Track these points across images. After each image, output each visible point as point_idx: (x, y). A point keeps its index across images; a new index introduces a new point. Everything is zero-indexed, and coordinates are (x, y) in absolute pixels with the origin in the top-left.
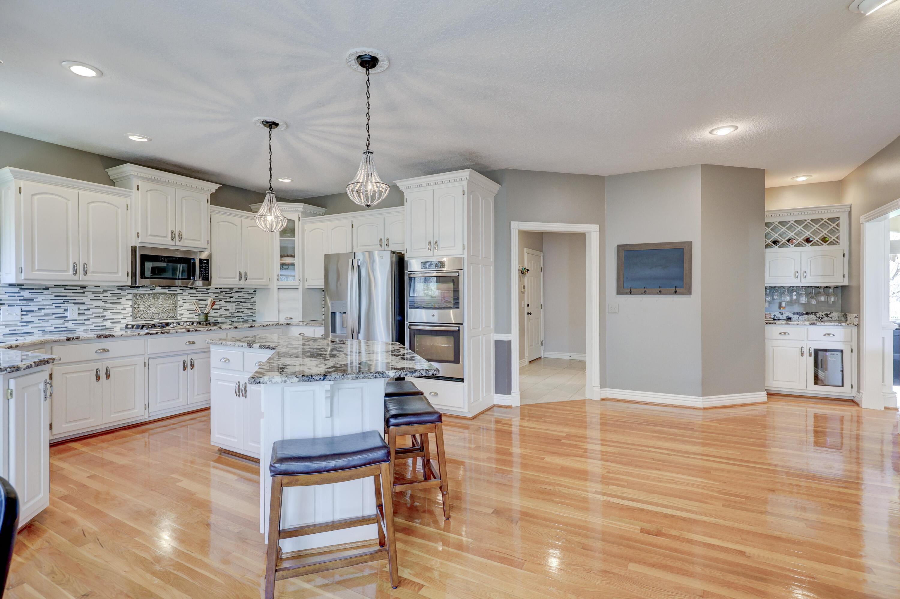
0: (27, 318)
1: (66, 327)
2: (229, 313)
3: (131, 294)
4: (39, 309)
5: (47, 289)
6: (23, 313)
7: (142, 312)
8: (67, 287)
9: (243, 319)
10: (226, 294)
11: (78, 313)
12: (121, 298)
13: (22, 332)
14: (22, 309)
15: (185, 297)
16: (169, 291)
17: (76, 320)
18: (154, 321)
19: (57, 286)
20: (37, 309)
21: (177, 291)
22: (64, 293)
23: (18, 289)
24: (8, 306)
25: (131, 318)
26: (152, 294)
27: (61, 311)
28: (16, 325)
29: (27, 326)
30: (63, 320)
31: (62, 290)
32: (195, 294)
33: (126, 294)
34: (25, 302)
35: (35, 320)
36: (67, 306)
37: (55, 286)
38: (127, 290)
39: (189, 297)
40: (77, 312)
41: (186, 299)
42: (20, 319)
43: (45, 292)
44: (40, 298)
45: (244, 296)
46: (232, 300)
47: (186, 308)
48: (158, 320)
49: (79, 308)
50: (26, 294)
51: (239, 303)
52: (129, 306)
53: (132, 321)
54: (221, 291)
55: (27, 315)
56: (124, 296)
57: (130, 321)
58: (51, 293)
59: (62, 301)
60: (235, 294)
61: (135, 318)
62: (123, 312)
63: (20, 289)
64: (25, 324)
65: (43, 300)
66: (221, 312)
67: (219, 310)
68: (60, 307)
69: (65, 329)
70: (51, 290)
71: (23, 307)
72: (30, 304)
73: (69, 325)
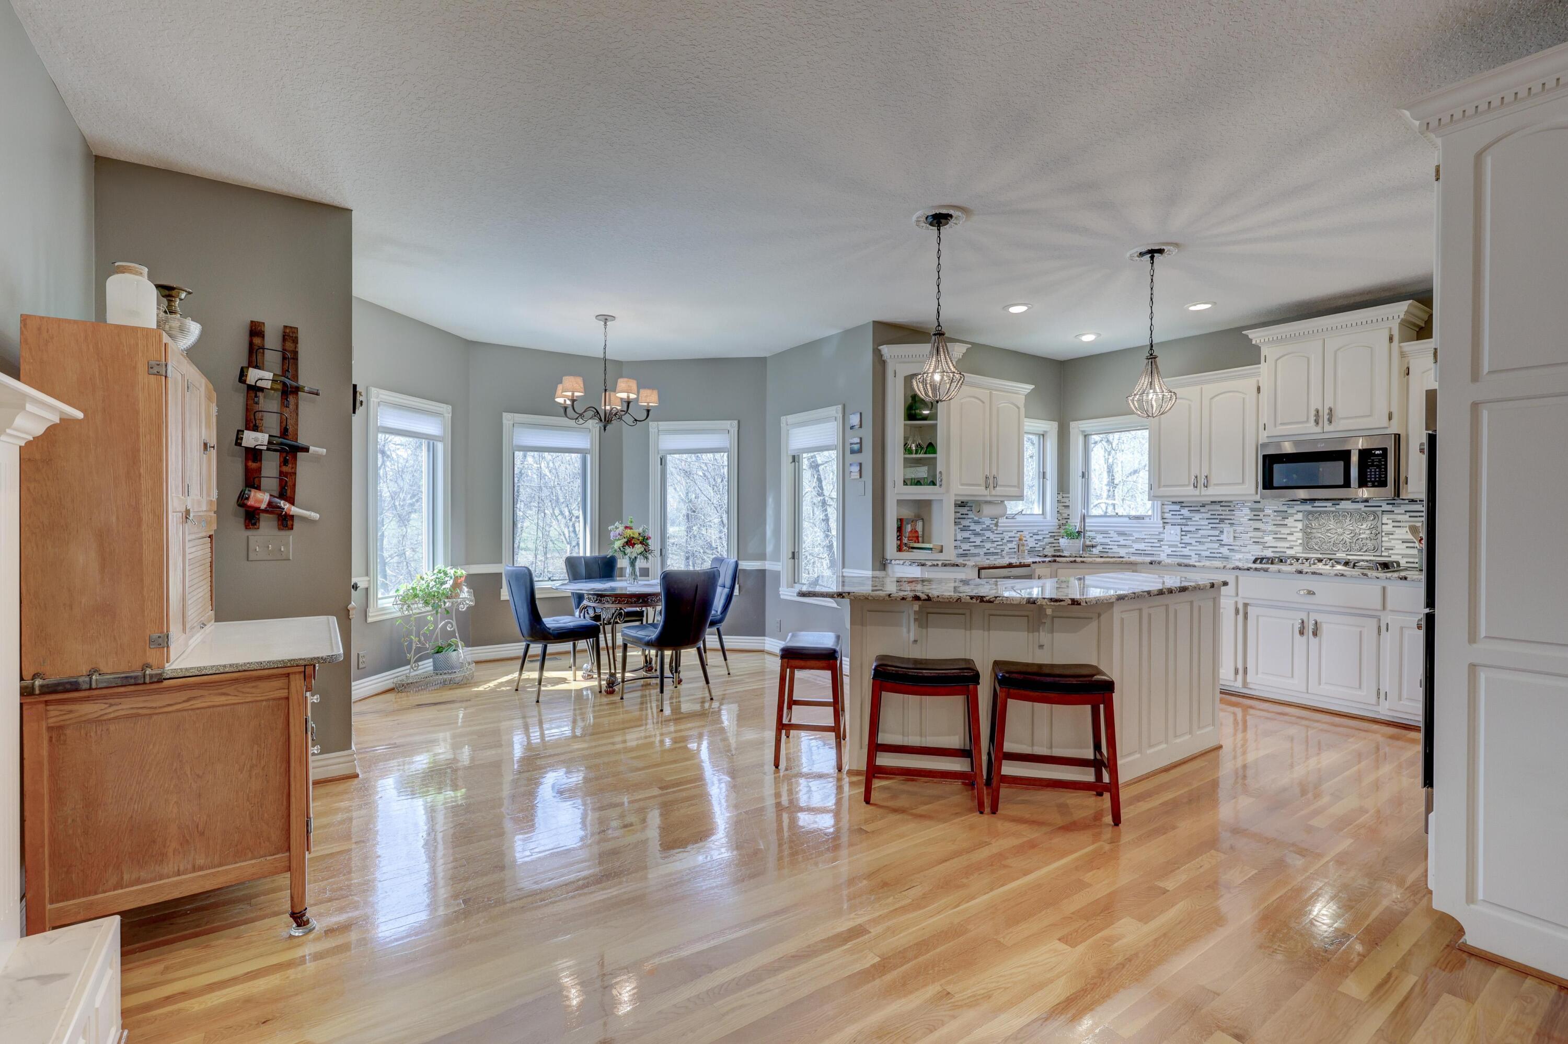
0: (1187, 539)
1: (1221, 553)
3: (1301, 512)
5: (1203, 506)
6: (1183, 533)
7: (1317, 540)
8: (1223, 504)
11: (1235, 537)
12: (1288, 518)
13: (1182, 554)
14: (1182, 529)
15: (1399, 518)
16: (1365, 506)
17: (1231, 545)
18: (1337, 554)
19: (1214, 503)
20: (1195, 530)
21: (1381, 506)
22: (1220, 511)
23: (1179, 507)
24: (1171, 525)
25: (1299, 549)
26: (1333, 512)
27: (1217, 533)
28: (1176, 546)
29: (1185, 547)
30: (1218, 544)
31: (1218, 507)
33: (1295, 512)
34: (1184, 521)
35: (1193, 541)
36: (1222, 528)
37: (1212, 502)
38: (1295, 507)
39: (1406, 517)
40: (1232, 534)
41: (1400, 522)
42: (1179, 540)
43: (1202, 510)
44: (1197, 517)
47: (1401, 537)
48: (1344, 555)
49: (1235, 530)
50: (1185, 512)
52: (1298, 530)
53: (1303, 553)
55: (1186, 535)
56: (1292, 515)
57: (1299, 552)
58: (1207, 511)
59: (1218, 521)
61: (1306, 546)
62: (1290, 538)
63: (1181, 507)
64: (1183, 545)
65: (1200, 519)
68: (1216, 528)
69: (1221, 555)
70: (1208, 507)
71: (1183, 527)
72: (1189, 523)
73: (1224, 550)
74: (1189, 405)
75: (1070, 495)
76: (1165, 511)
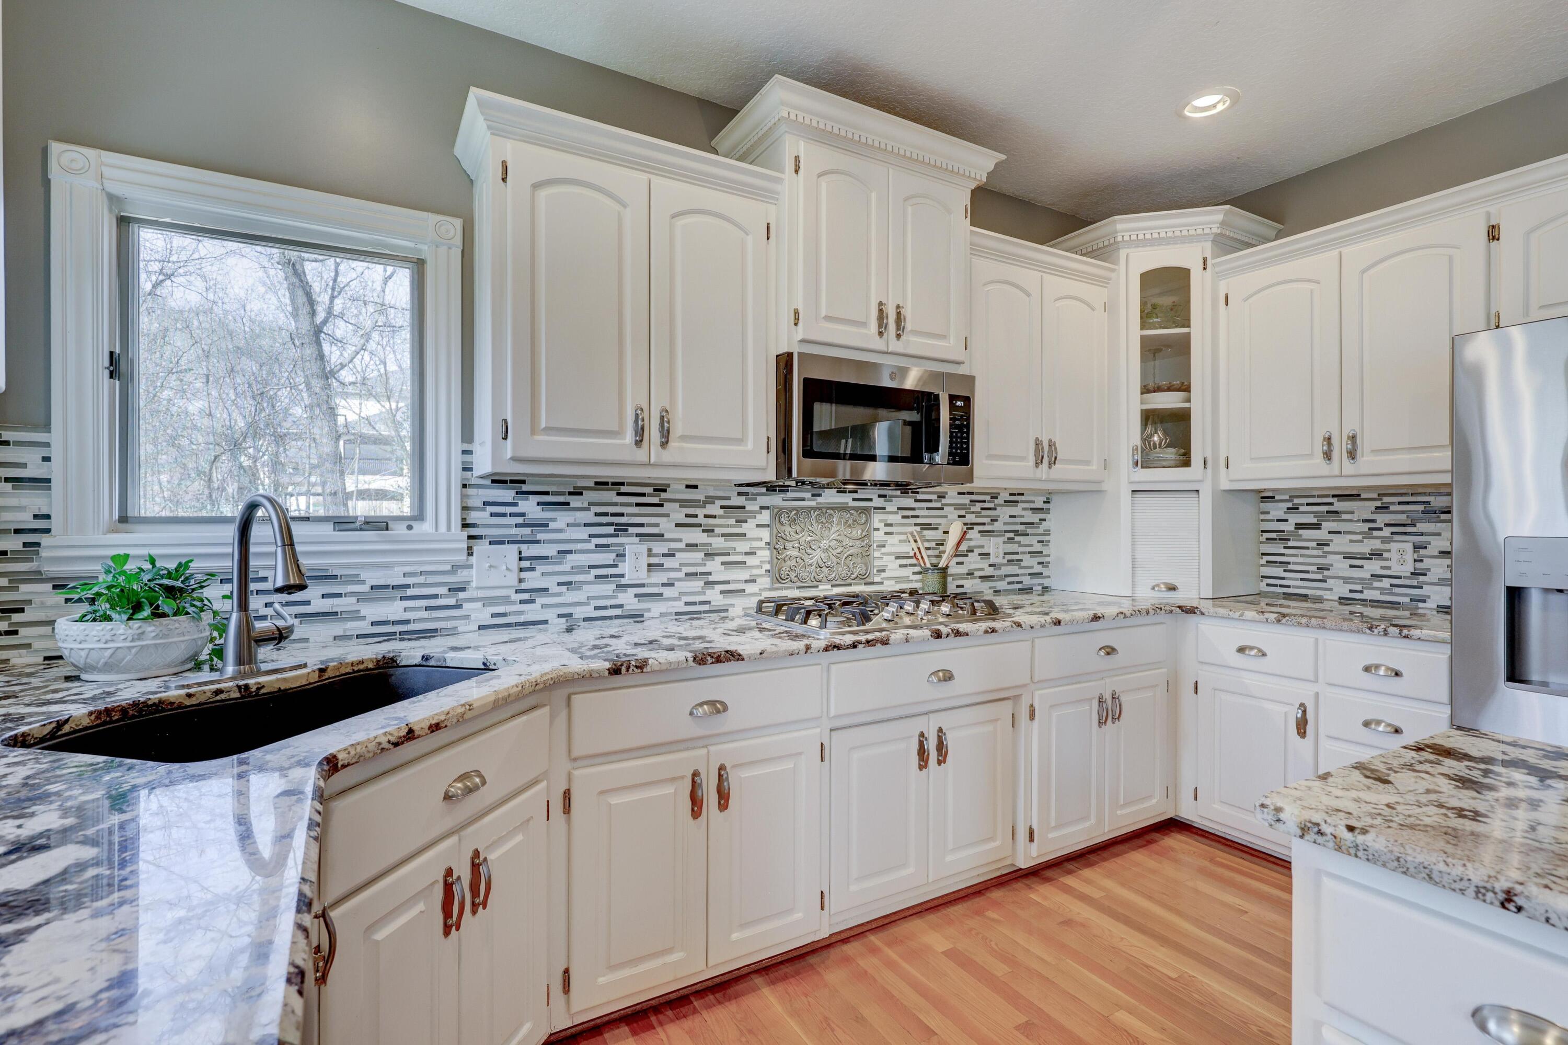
0: (534, 580)
1: (621, 606)
2: (990, 566)
3: (768, 508)
4: (559, 552)
5: (577, 492)
6: (525, 564)
7: (793, 563)
8: (623, 489)
9: (1021, 582)
10: (982, 509)
11: (649, 565)
12: (746, 522)
13: (522, 619)
14: (520, 553)
15: (891, 519)
16: (854, 500)
17: (643, 585)
18: (821, 587)
19: (601, 484)
20: (555, 553)
21: (870, 500)
22: (615, 504)
23: (513, 493)
24: (491, 543)
25: (765, 582)
26: (814, 510)
27: (608, 558)
28: (506, 600)
29: (532, 601)
30: (613, 586)
31: (611, 496)
32: (913, 509)
33: (757, 508)
34: (527, 531)
35: (550, 583)
36: (622, 545)
37: (596, 483)
38: (759, 498)
39: (898, 518)
40: (645, 561)
41: (892, 525)
42: (515, 582)
43: (575, 502)
44: (561, 519)
45: (1023, 516)
46: (998, 526)
47: (894, 550)
48: (829, 587)
49: (650, 550)
50: (529, 506)
51: (1012, 535)
52: (763, 544)
53: (770, 589)
54: (971, 501)
55: (533, 569)
56: (753, 514)
57: (765, 589)
58: (586, 505)
59: (610, 530)
60: (1005, 509)
61: (778, 578)
62: (751, 560)
63: (517, 493)
64: (526, 596)
65: (568, 525)
66: (970, 563)
67: (967, 555)
68: (608, 546)
69: (618, 612)
70: (589, 496)
71: (524, 547)
72: (540, 536)
73: (628, 599)
74: (619, 213)
75: (55, 437)
76: (471, 503)
